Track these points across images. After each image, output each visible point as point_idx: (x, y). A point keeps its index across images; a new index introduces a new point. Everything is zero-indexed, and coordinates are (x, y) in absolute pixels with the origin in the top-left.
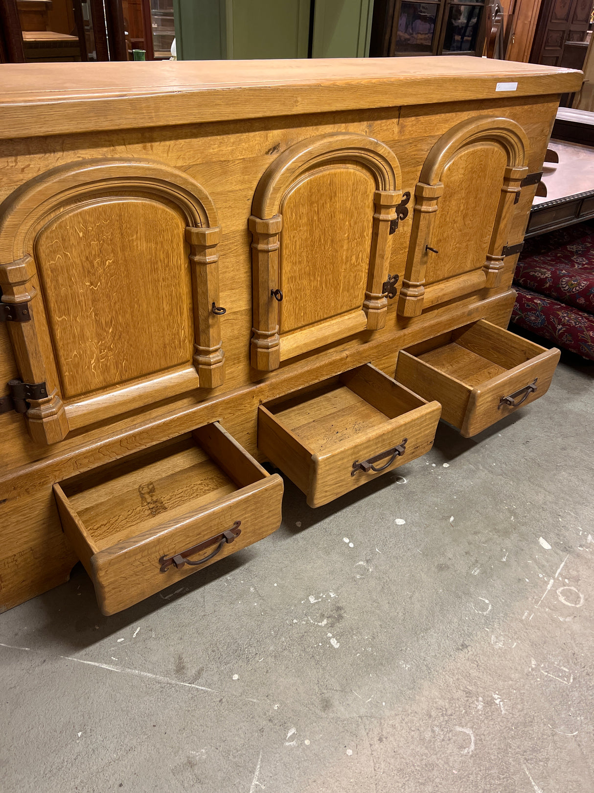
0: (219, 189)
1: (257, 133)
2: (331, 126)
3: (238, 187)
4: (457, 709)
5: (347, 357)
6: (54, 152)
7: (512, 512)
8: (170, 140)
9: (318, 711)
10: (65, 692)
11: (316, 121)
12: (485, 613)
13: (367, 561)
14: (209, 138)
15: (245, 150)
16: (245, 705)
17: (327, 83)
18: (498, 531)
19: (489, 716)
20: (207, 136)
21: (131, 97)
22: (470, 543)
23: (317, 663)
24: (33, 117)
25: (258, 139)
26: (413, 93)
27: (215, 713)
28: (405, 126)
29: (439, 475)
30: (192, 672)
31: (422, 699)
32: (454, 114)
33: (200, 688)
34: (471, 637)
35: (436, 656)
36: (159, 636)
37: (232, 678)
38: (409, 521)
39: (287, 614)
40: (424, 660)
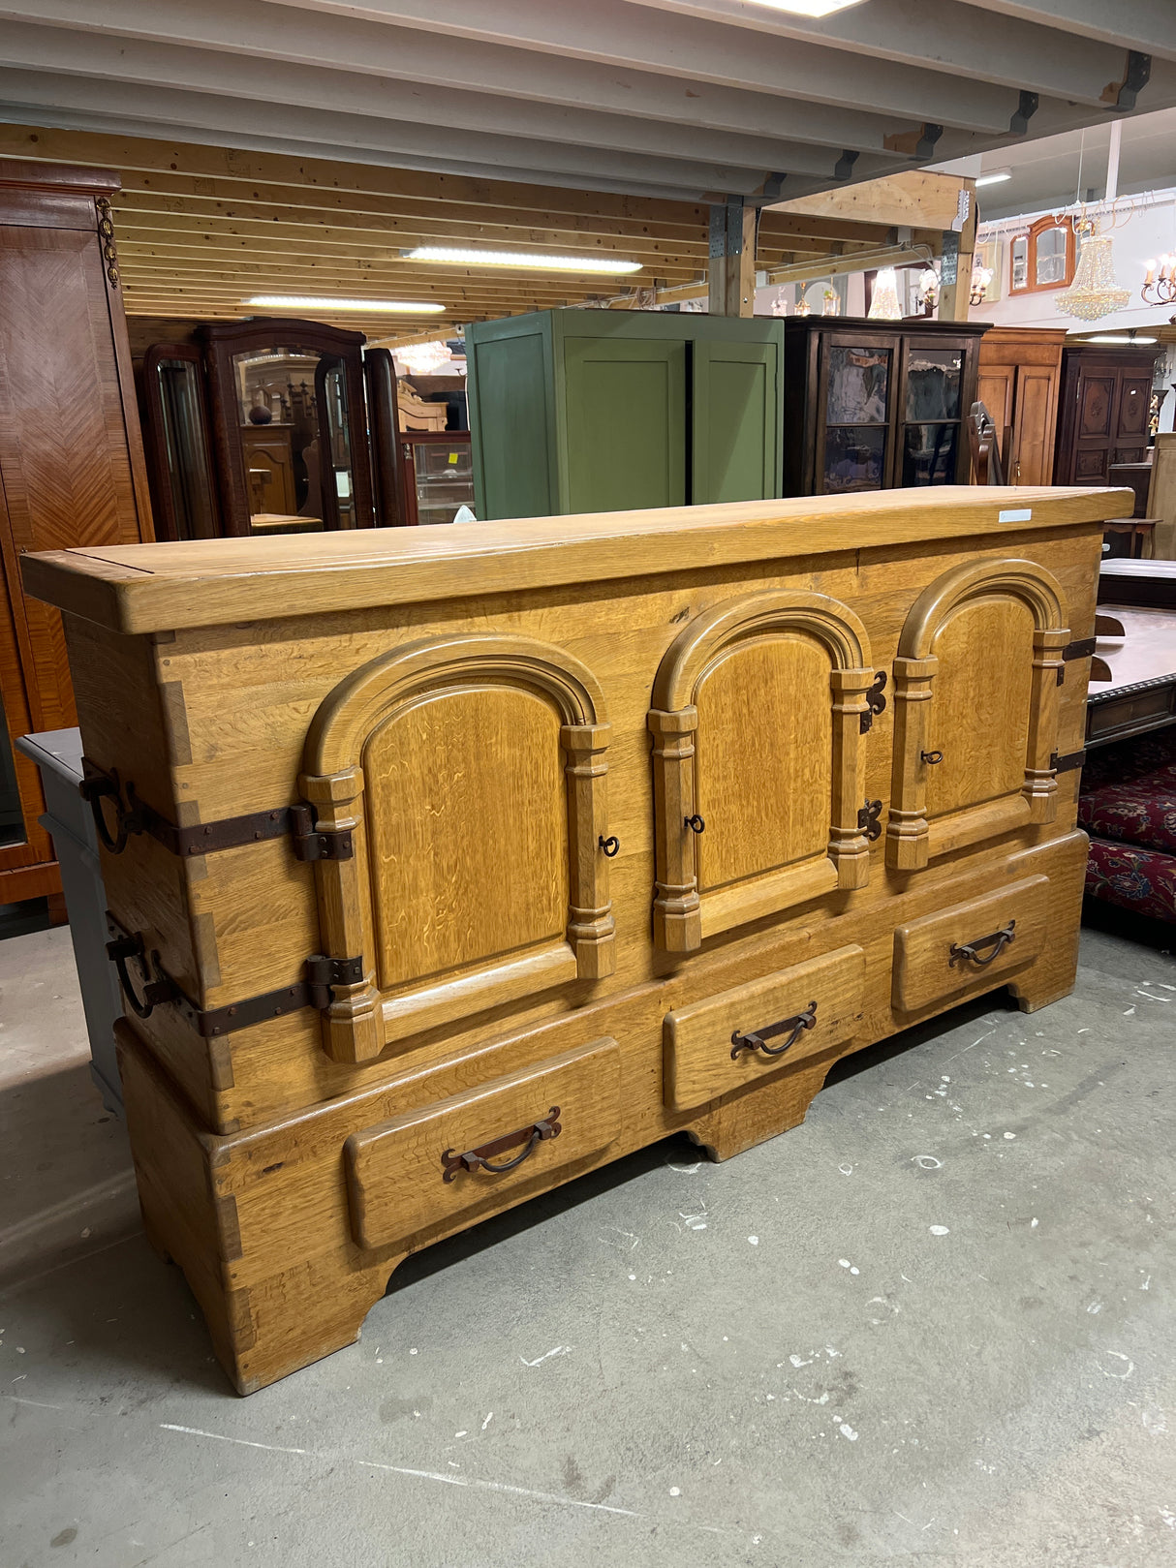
0: (607, 672)
1: (658, 594)
2: (760, 581)
3: (633, 669)
4: (1095, 1537)
5: (810, 938)
6: (398, 627)
7: (1147, 1209)
8: (544, 607)
9: (835, 1547)
10: (373, 1519)
11: (738, 575)
12: (1123, 1377)
13: (888, 1296)
14: (594, 603)
15: (642, 618)
16: (699, 1536)
17: (752, 525)
18: (1125, 1240)
19: (1158, 1546)
20: (591, 601)
21: (500, 553)
22: (1075, 1262)
23: (821, 1466)
24: (381, 582)
25: (659, 602)
26: (876, 530)
27: (646, 1551)
28: (867, 577)
29: (999, 1152)
30: (594, 1484)
31: (1027, 1522)
32: (940, 557)
33: (613, 1510)
34: (1104, 1417)
35: (1041, 1449)
36: (529, 1426)
37: (668, 1493)
38: (955, 1228)
39: (754, 1385)
40: (1021, 1458)
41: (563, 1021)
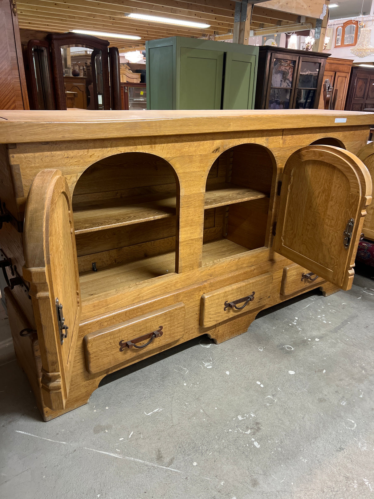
0: (188, 170)
1: (208, 141)
2: (247, 139)
3: (198, 170)
4: (341, 488)
5: (254, 269)
6: (107, 148)
7: (363, 368)
8: (165, 143)
9: (250, 487)
10: (88, 470)
11: (239, 136)
12: (353, 429)
13: (273, 396)
14: (184, 143)
15: (202, 150)
16: (202, 481)
17: (245, 117)
18: (355, 379)
19: (362, 492)
20: (183, 142)
21: (148, 121)
22: (338, 386)
23: (247, 456)
24: (100, 129)
25: (209, 144)
26: (291, 122)
27: (183, 486)
28: (286, 140)
29: (313, 345)
30: (167, 460)
31: (317, 481)
32: (312, 135)
33: (173, 470)
34: (345, 443)
35: (323, 454)
36: (145, 437)
37: (193, 464)
38: (297, 372)
39: (225, 426)
40: (316, 457)
41: (165, 296)
